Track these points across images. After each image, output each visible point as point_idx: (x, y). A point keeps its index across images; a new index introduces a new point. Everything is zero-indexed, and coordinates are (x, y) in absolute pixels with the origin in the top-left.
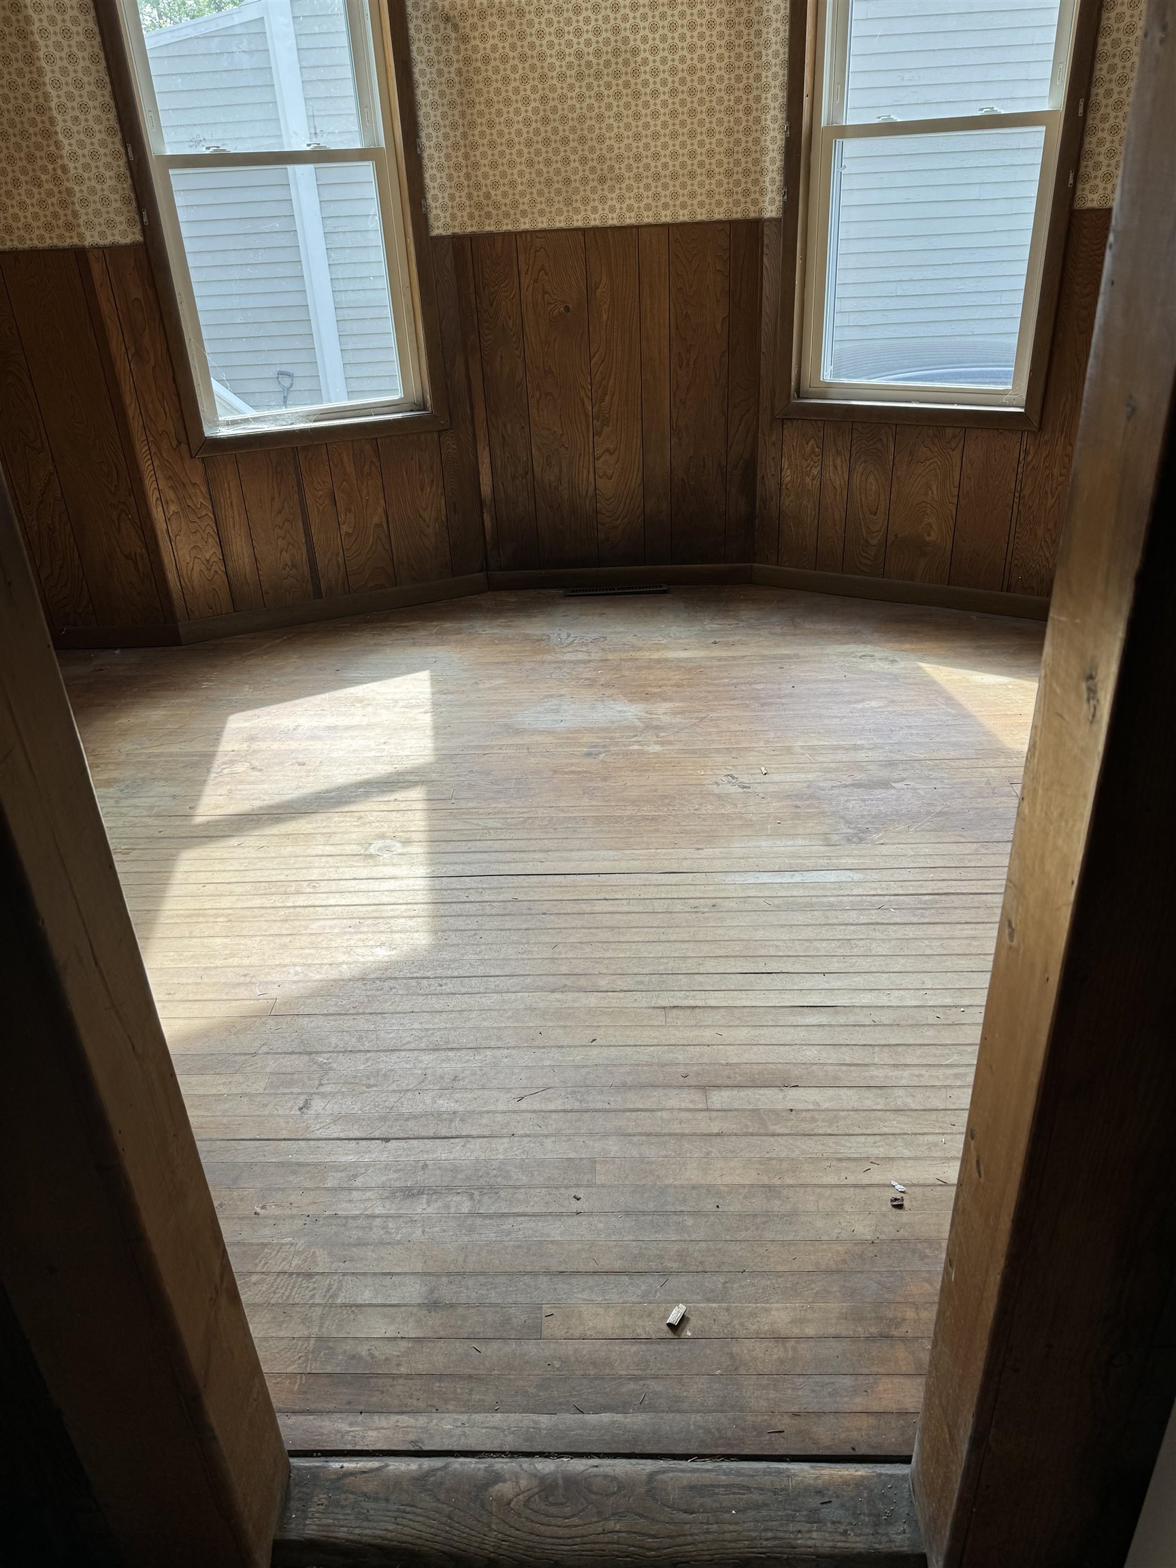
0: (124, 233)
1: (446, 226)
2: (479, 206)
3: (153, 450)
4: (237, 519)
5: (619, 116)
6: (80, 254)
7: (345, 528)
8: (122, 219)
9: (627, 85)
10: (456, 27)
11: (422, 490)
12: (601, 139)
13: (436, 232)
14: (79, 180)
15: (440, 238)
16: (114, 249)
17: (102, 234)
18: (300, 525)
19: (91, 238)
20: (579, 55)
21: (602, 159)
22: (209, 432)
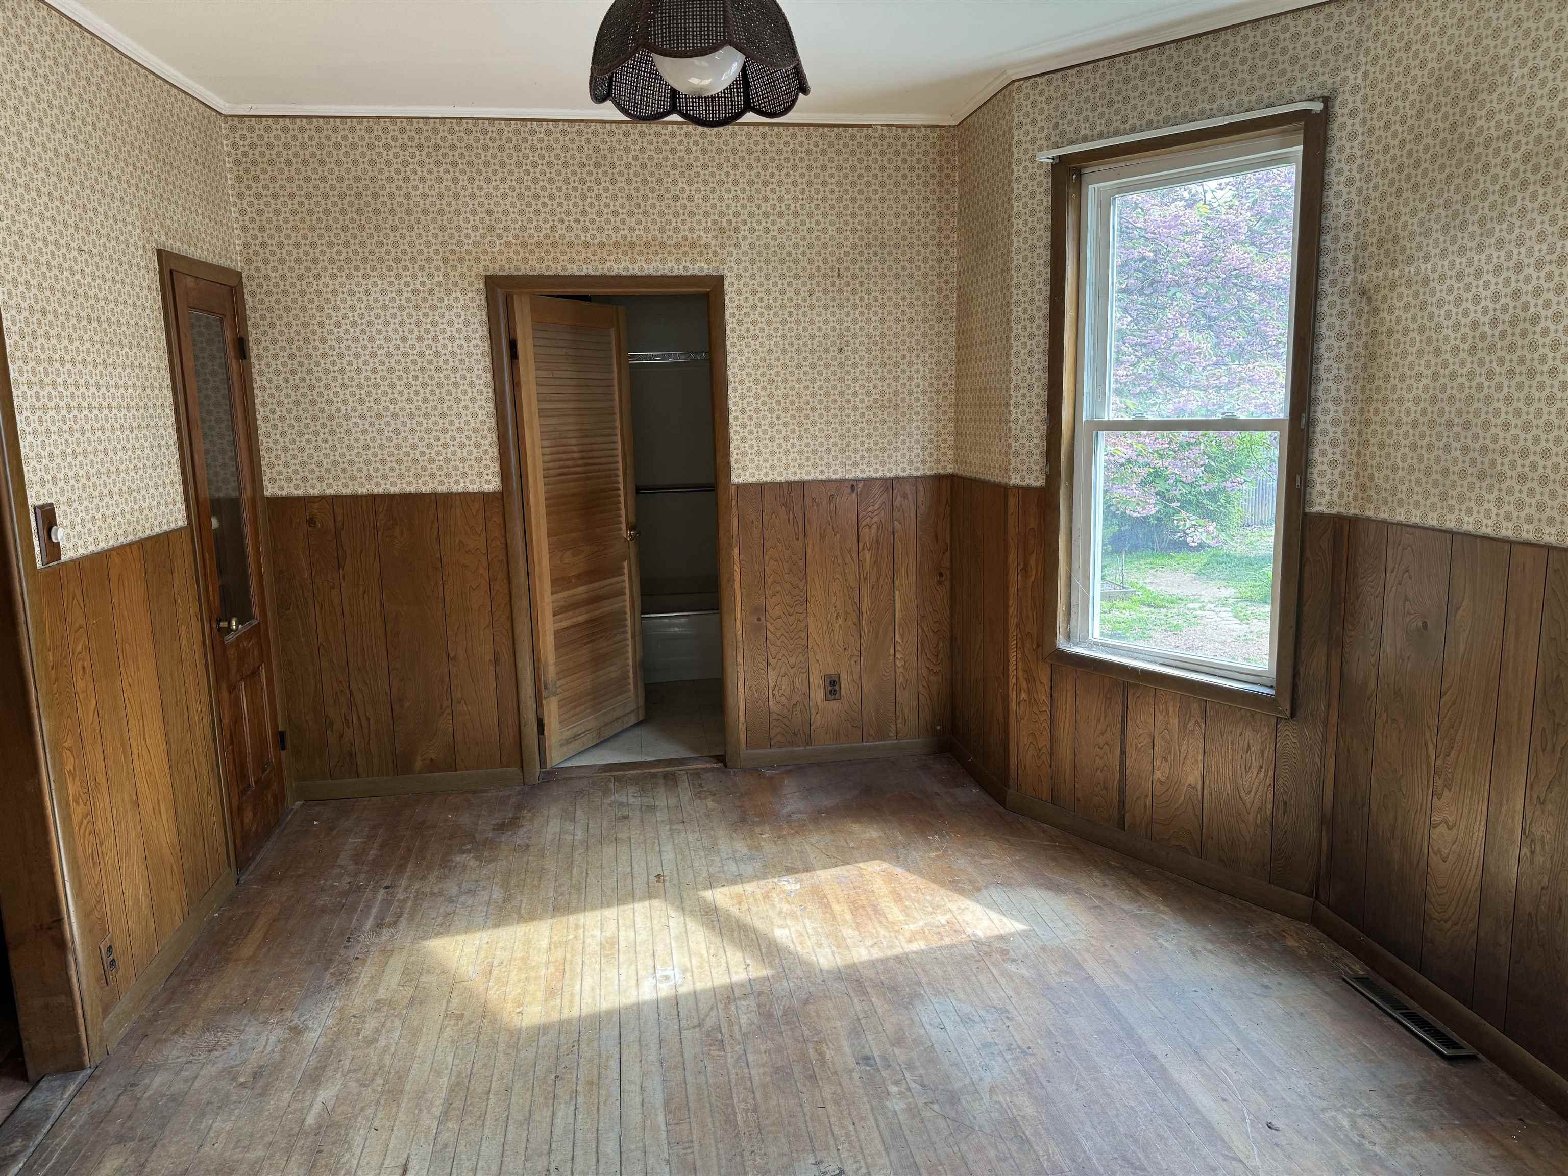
0: (1036, 480)
1: (1330, 503)
2: (1363, 488)
3: (1020, 644)
6: (1003, 491)
8: (1038, 468)
10: (1369, 300)
13: (1316, 509)
14: (1016, 438)
15: (1321, 516)
22: (1062, 644)
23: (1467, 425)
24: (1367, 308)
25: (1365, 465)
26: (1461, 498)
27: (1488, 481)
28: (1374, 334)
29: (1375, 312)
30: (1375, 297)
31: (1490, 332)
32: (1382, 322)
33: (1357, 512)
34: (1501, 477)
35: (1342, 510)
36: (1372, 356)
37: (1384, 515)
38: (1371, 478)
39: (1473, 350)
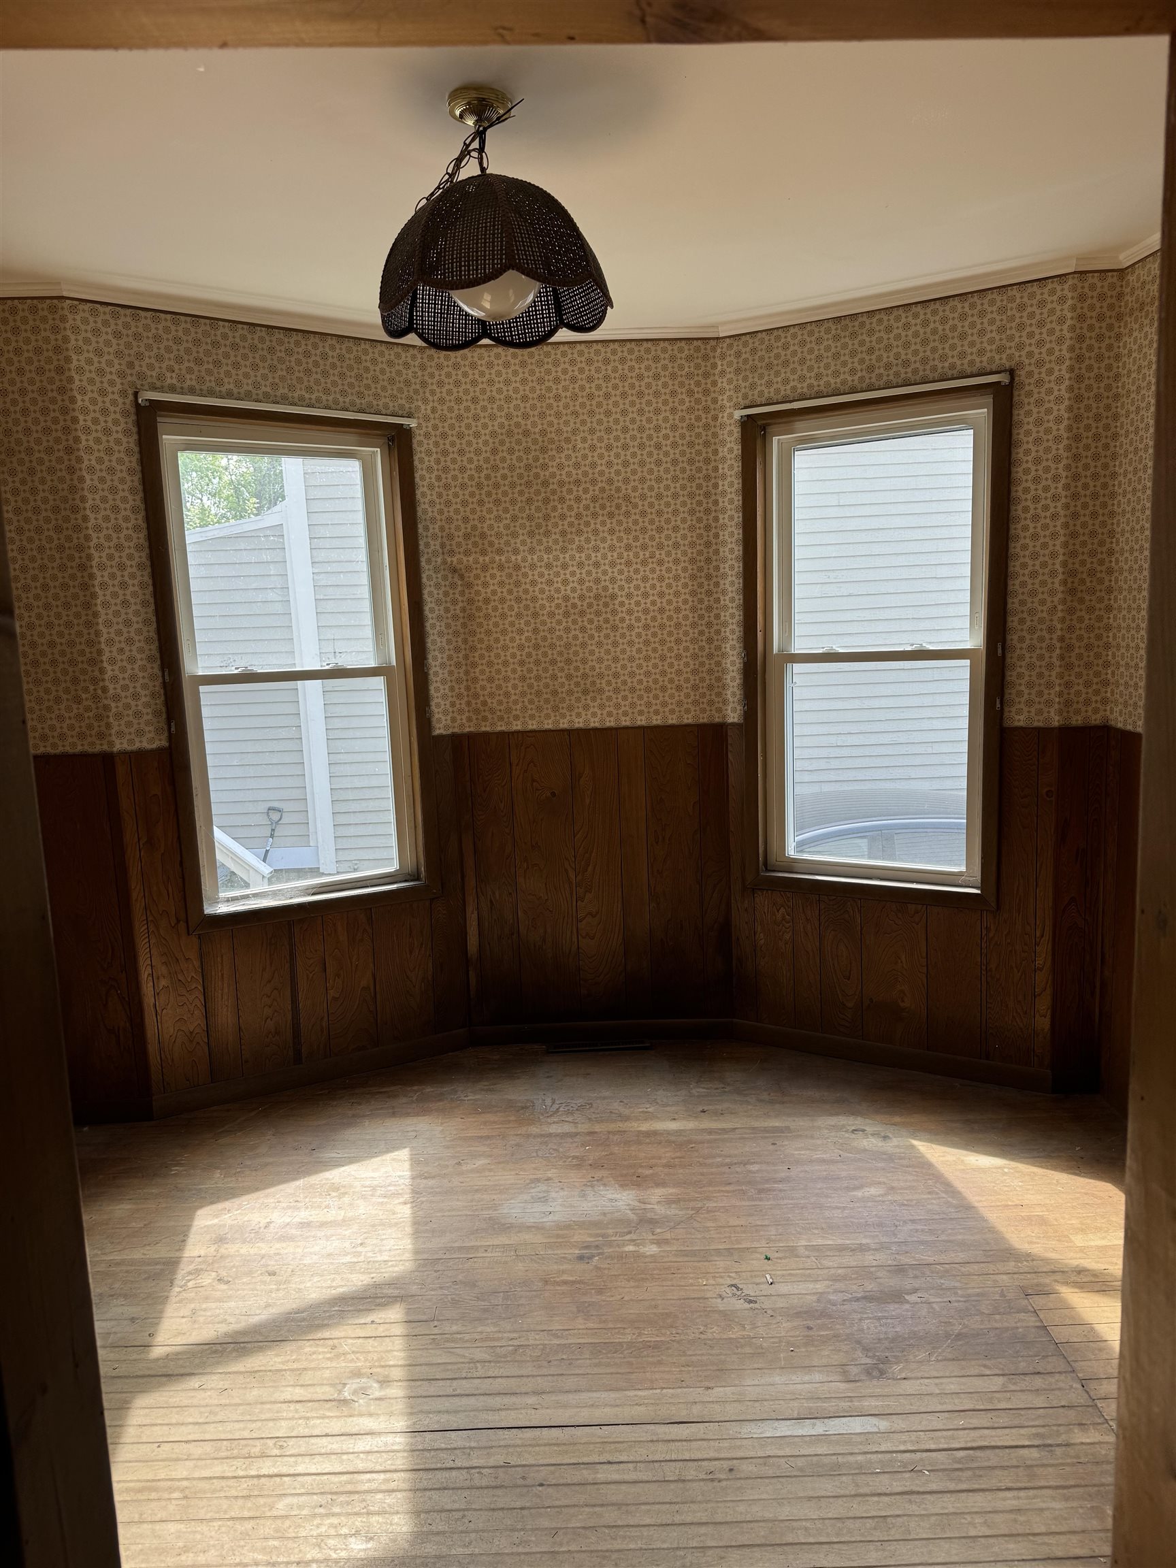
0: (150, 739)
1: (447, 727)
2: (477, 711)
3: (152, 928)
4: (226, 990)
5: (600, 644)
6: (108, 760)
7: (332, 993)
8: (151, 728)
9: (607, 621)
10: (462, 577)
11: (411, 952)
12: (584, 661)
13: (437, 732)
14: (117, 698)
15: (441, 737)
16: (140, 754)
17: (131, 741)
18: (288, 993)
19: (120, 745)
20: (566, 598)
21: (585, 676)
22: (209, 910)
23: (569, 662)
24: (459, 583)
25: (476, 696)
26: (570, 708)
27: (591, 694)
28: (471, 601)
29: (469, 585)
30: (467, 575)
31: (579, 603)
32: (478, 593)
33: (472, 729)
34: (601, 691)
35: (456, 730)
36: (471, 617)
37: (501, 727)
38: (484, 703)
39: (567, 614)
